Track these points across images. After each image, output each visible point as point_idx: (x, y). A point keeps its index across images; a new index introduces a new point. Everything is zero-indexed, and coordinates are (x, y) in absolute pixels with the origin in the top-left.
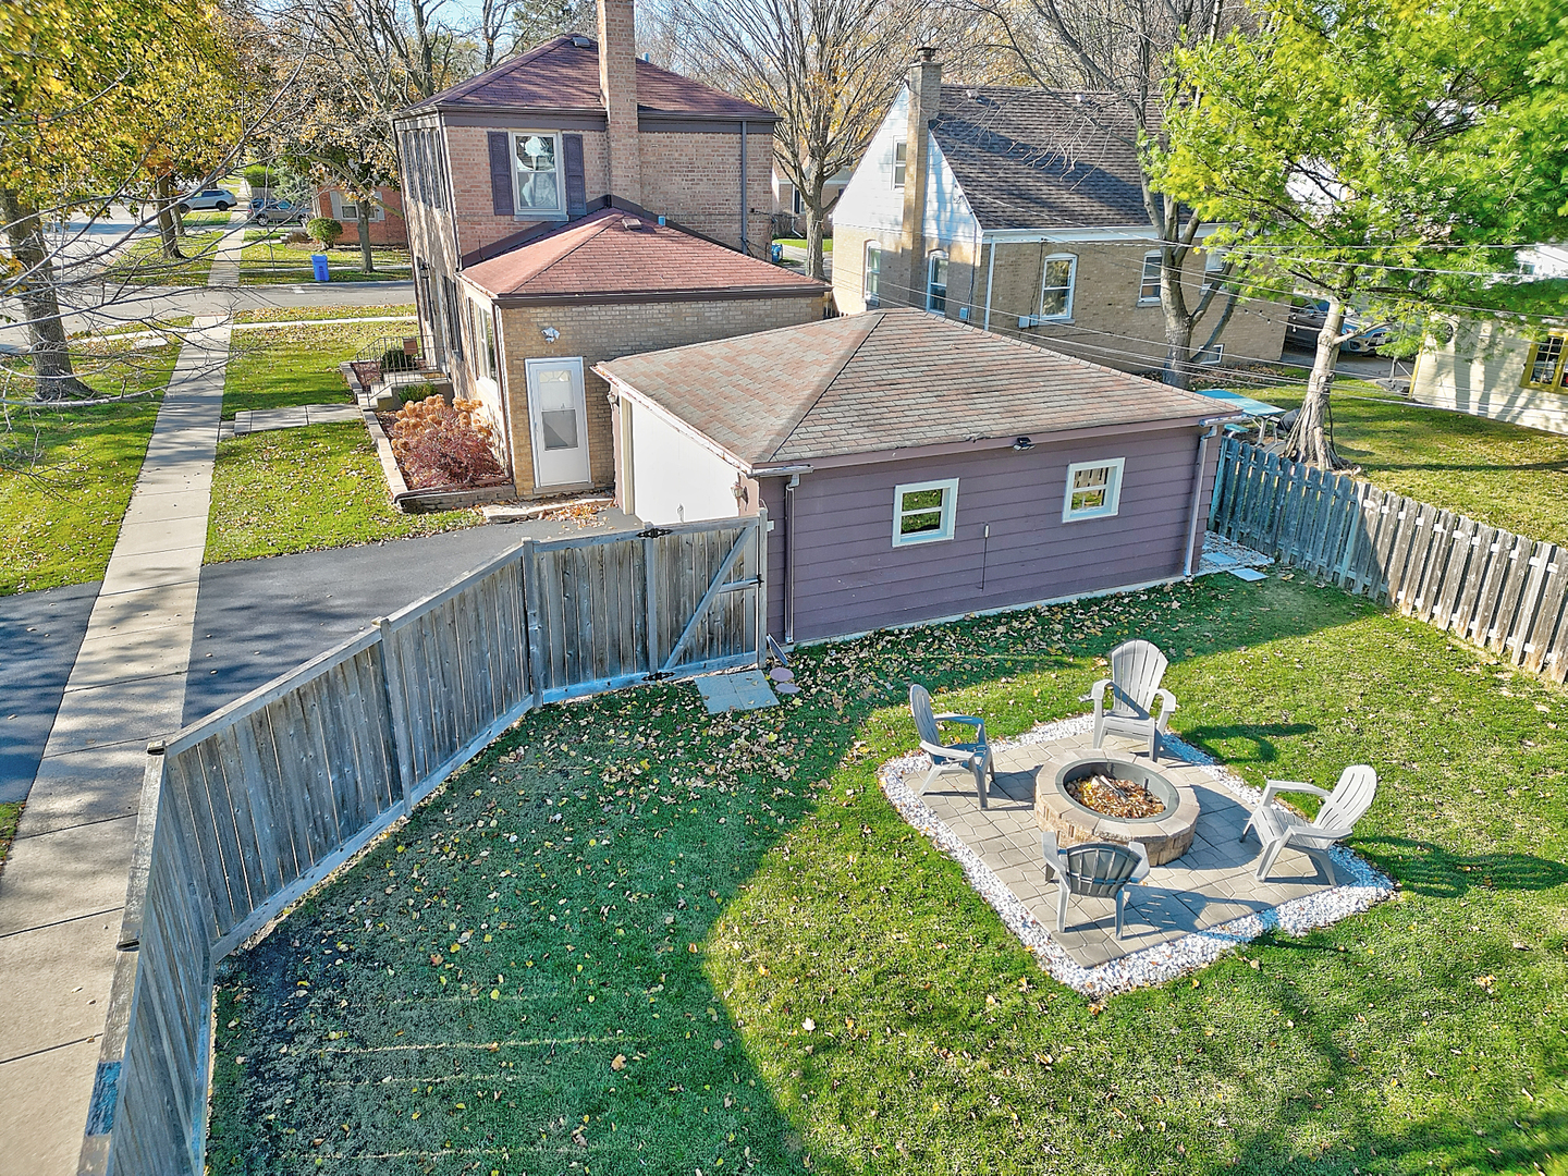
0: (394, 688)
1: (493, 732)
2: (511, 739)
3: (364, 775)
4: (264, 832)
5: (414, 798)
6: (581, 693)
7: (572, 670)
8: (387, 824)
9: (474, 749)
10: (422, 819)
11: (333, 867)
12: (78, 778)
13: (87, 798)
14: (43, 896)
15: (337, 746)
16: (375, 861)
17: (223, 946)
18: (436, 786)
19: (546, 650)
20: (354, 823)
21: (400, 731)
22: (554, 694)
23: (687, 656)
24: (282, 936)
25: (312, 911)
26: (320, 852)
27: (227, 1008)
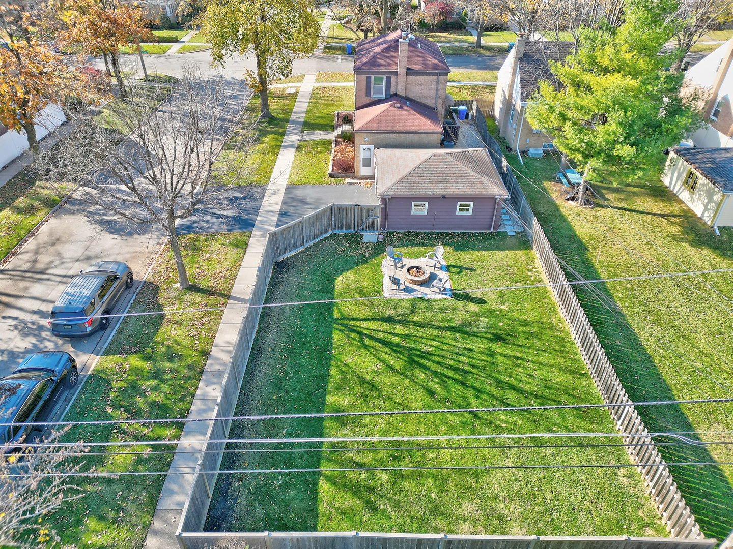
0: (304, 228)
1: (323, 237)
2: (326, 238)
3: (298, 242)
4: (282, 246)
5: (306, 246)
6: (342, 232)
7: (341, 228)
8: (301, 249)
9: (319, 239)
10: (307, 249)
11: (293, 253)
12: (260, 229)
13: (261, 233)
14: (254, 247)
15: (294, 235)
16: (298, 254)
17: (275, 261)
18: (311, 244)
19: (335, 223)
20: (296, 247)
21: (305, 235)
22: (336, 231)
23: (363, 229)
24: (283, 261)
25: (287, 259)
26: (290, 251)
27: (274, 269)
